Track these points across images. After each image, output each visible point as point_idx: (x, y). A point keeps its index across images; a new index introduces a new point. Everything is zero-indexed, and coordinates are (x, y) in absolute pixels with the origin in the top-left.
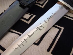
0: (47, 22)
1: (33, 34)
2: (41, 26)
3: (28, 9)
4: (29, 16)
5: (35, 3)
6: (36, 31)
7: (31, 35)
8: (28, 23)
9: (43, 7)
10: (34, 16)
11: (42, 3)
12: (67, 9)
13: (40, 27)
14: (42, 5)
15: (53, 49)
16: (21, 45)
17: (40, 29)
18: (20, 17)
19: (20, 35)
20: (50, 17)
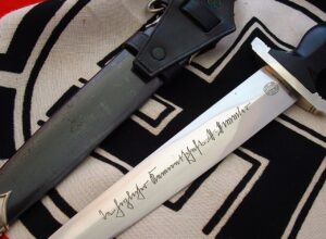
0: (215, 135)
1: (164, 172)
2: (194, 150)
3: (162, 83)
4: (162, 108)
5: (187, 63)
6: (177, 163)
7: (159, 176)
8: (156, 131)
9: (209, 79)
10: (178, 110)
11: (207, 65)
12: (290, 94)
13: (190, 152)
14: (208, 72)
15: (223, 229)
16: (125, 205)
17: (191, 158)
18: (132, 110)
19: (125, 171)
20: (229, 121)
